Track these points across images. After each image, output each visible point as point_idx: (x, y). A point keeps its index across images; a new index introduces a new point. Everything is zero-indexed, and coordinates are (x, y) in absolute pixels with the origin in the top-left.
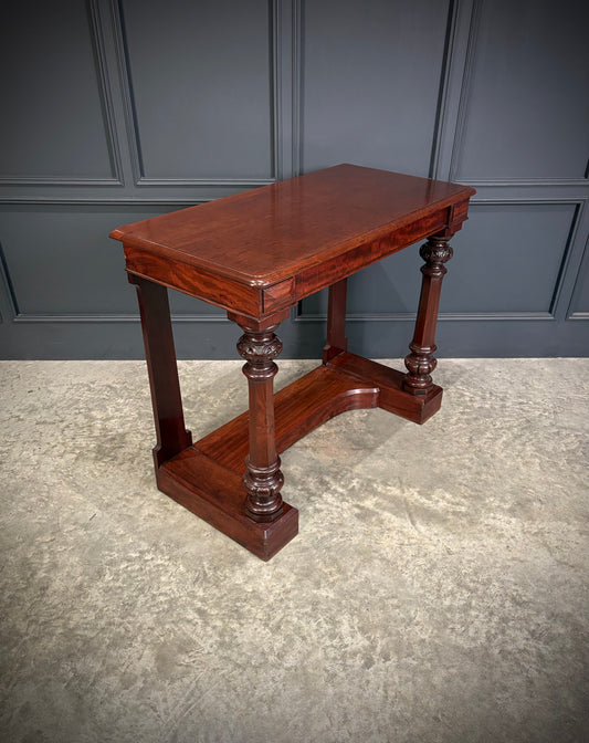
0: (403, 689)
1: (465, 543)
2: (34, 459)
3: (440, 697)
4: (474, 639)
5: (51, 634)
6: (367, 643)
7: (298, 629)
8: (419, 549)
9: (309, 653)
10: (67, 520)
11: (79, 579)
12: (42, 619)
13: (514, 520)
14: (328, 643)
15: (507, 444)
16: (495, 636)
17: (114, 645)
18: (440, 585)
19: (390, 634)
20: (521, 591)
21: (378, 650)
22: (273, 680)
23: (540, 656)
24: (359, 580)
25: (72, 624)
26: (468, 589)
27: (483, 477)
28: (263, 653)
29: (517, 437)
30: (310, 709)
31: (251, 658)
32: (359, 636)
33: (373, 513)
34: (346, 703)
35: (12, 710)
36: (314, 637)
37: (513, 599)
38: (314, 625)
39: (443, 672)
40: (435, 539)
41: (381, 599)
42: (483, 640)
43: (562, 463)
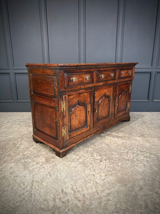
0: (110, 166)
1: (127, 141)
2: (18, 127)
3: (120, 167)
4: (129, 158)
5: (19, 155)
6: (101, 158)
7: (83, 155)
8: (115, 142)
9: (85, 159)
10: (25, 137)
11: (27, 146)
12: (17, 153)
13: (140, 138)
14: (91, 158)
15: (138, 126)
16: (135, 157)
17: (35, 157)
18: (120, 148)
19: (107, 156)
20: (142, 149)
21: (104, 159)
22: (76, 163)
23: (148, 161)
24: (99, 147)
25: (25, 153)
26: (128, 149)
27: (132, 131)
28: (73, 159)
29: (141, 124)
30: (85, 169)
31: (70, 160)
32: (99, 157)
33: (103, 136)
34: (95, 168)
35: (8, 168)
36: (87, 157)
37: (140, 151)
38: (87, 155)
39: (121, 163)
40: (119, 141)
41: (105, 150)
42: (132, 158)
43: (153, 129)
